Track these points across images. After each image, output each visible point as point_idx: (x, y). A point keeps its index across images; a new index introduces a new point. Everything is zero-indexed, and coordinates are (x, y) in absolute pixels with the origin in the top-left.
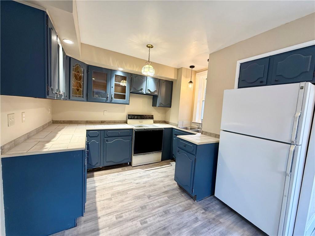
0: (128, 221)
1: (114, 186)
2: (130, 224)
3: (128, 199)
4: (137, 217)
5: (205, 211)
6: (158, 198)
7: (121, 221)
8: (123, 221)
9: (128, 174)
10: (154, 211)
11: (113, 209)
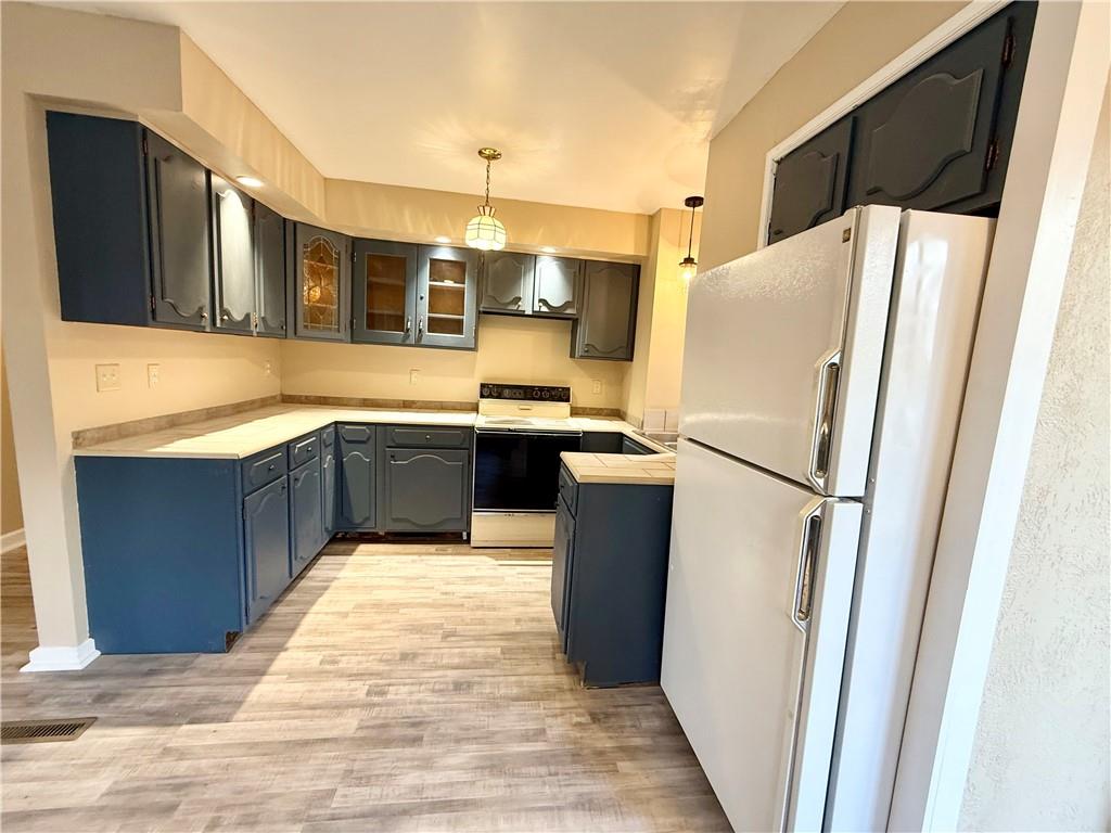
0: (341, 676)
1: (379, 587)
2: (342, 684)
3: (386, 626)
4: (371, 674)
5: (590, 721)
6: (472, 643)
7: (327, 672)
8: (331, 672)
9: (443, 563)
10: (427, 674)
11: (331, 640)
